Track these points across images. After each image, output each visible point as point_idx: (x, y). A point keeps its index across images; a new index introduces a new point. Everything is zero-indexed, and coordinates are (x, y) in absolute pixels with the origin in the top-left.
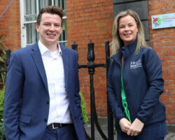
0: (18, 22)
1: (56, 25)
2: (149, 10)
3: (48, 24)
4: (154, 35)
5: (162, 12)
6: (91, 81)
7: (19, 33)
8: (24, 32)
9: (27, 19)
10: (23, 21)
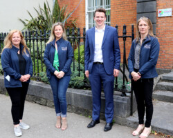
0: (84, 11)
1: (102, 17)
2: (157, 6)
3: (98, 17)
4: (159, 20)
5: (164, 8)
6: (124, 44)
7: (85, 17)
8: (87, 17)
9: (89, 10)
10: (87, 11)
